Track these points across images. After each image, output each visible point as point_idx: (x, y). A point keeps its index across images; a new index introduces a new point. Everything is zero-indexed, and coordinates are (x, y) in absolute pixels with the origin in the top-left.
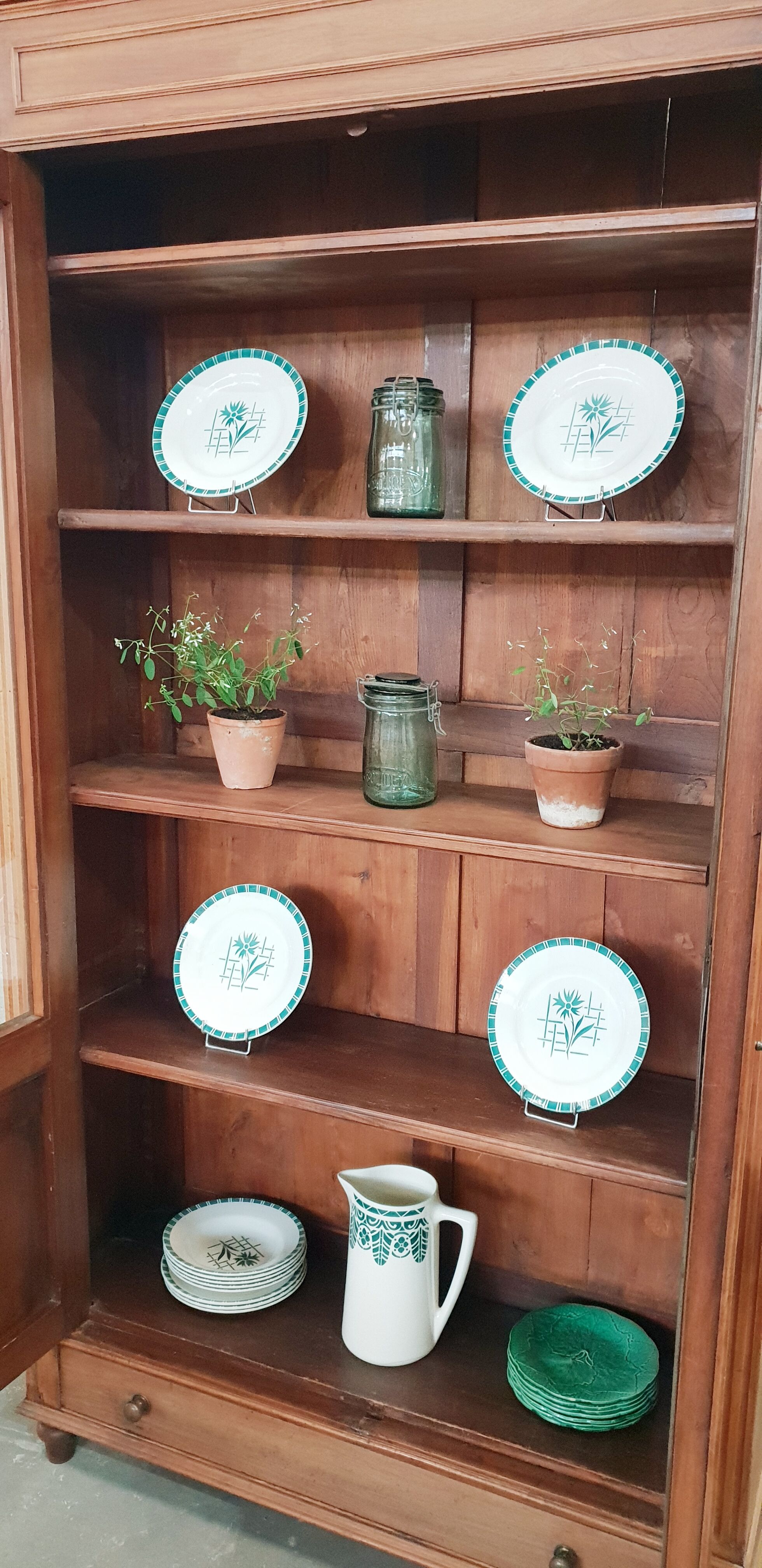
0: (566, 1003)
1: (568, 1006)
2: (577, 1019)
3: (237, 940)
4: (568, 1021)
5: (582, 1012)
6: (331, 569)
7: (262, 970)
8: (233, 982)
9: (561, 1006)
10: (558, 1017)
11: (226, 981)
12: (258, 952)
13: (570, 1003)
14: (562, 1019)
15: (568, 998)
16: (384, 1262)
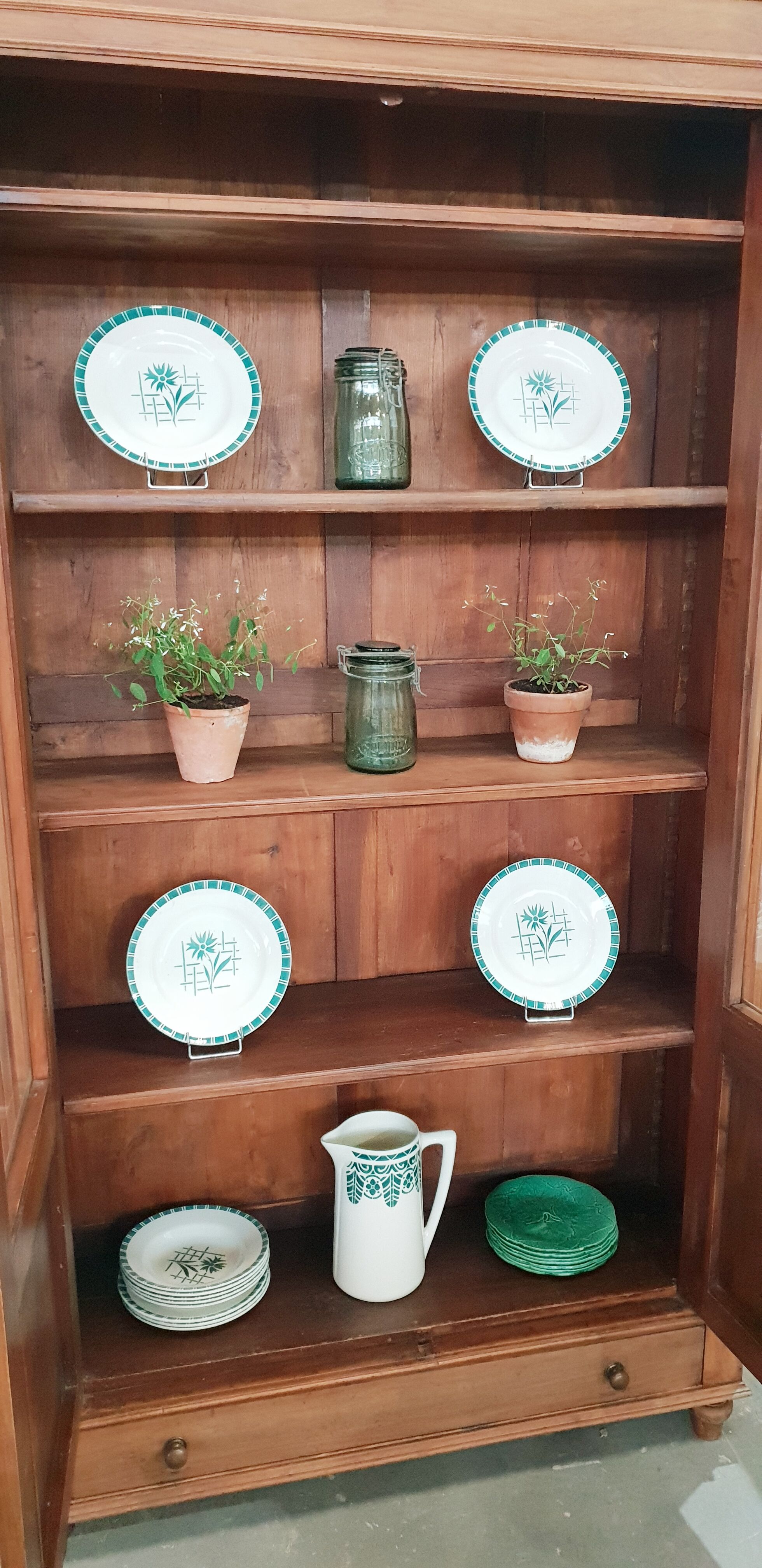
0: (533, 917)
1: (536, 919)
2: (546, 928)
3: (190, 942)
4: (539, 932)
5: (550, 920)
6: (221, 540)
7: (229, 965)
8: (198, 986)
9: (529, 921)
10: (530, 931)
11: (190, 987)
12: (217, 948)
13: (537, 916)
14: (533, 931)
15: (533, 912)
16: (395, 1202)
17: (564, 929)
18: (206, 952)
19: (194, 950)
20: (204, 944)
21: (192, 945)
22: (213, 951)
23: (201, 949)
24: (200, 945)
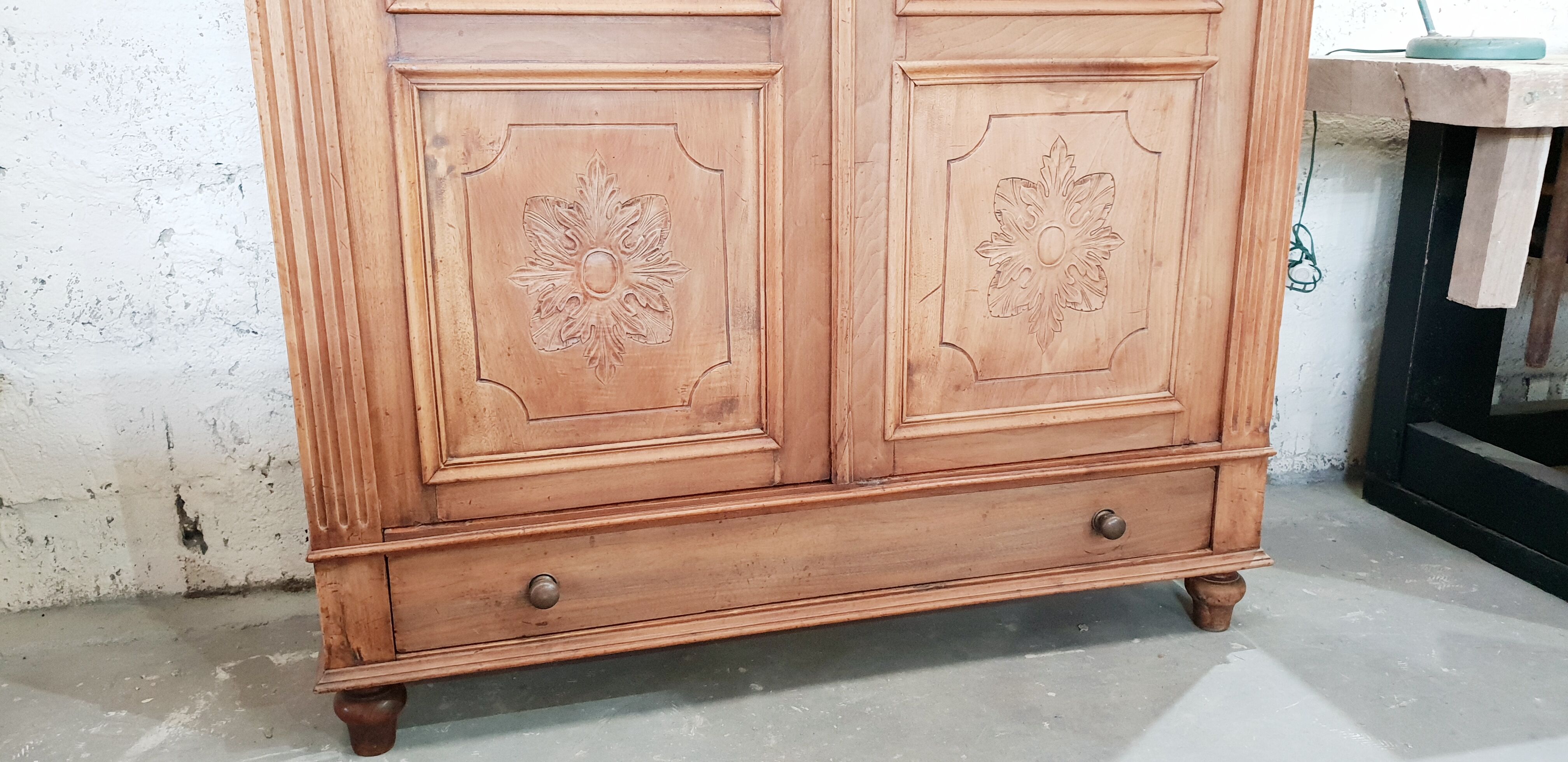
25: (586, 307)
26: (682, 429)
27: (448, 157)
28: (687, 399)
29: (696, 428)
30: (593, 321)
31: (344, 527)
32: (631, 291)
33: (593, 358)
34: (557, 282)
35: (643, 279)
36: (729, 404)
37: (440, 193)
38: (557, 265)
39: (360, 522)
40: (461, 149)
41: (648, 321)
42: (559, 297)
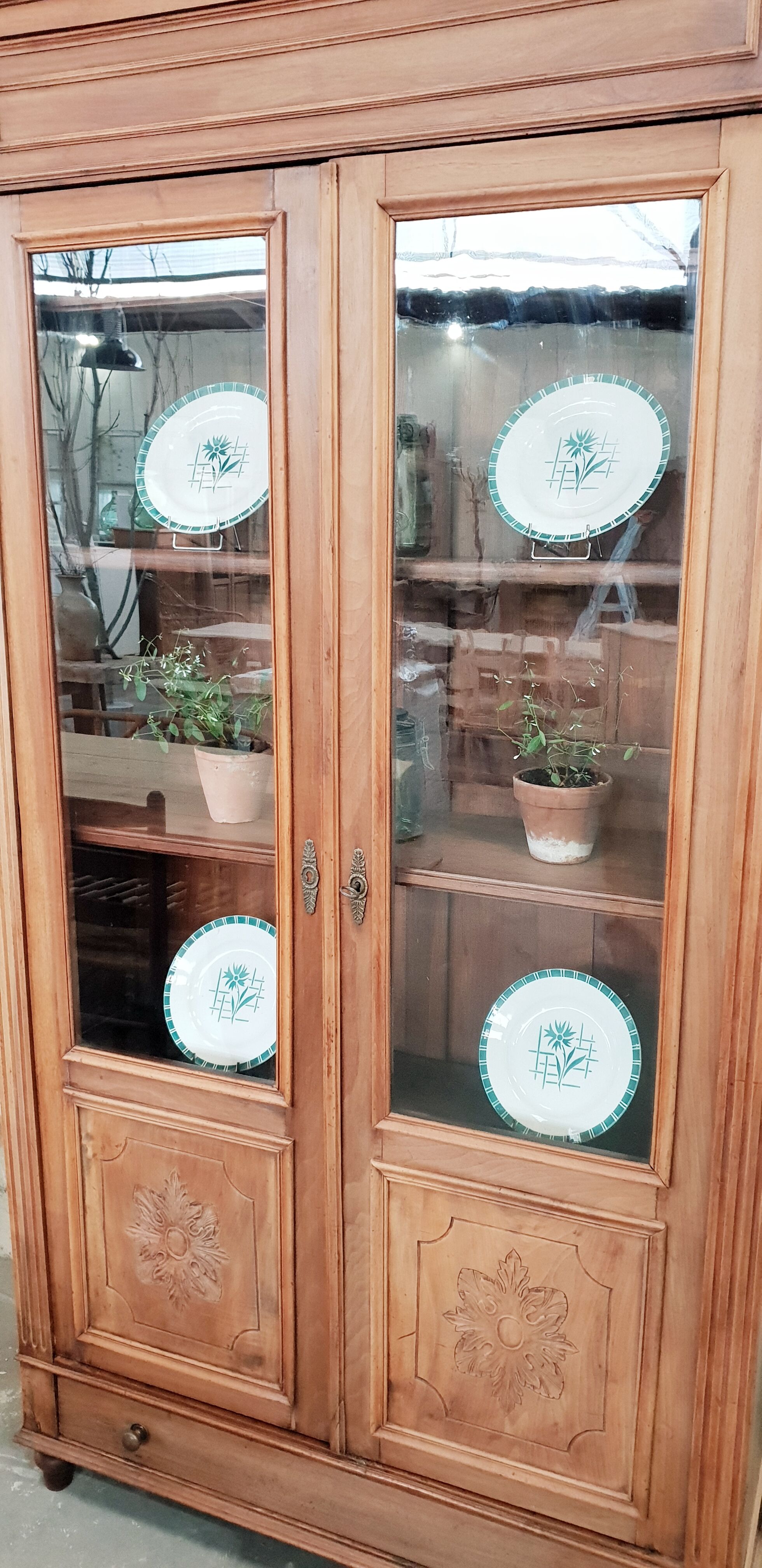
1: (560, 1037)
2: (568, 1051)
3: (227, 971)
4: (559, 1053)
5: (574, 1043)
7: (252, 1002)
8: (223, 1014)
9: (552, 1038)
10: (549, 1049)
11: (217, 1012)
12: (247, 983)
13: (562, 1034)
14: (553, 1050)
15: (559, 1029)
17: (587, 1057)
18: (237, 983)
19: (228, 979)
20: (238, 976)
21: (228, 975)
22: (242, 984)
23: (234, 980)
24: (235, 975)
25: (168, 1262)
26: (226, 1364)
27: (94, 1147)
28: (231, 1345)
29: (236, 1367)
30: (172, 1272)
31: (34, 1346)
32: (195, 1261)
33: (172, 1297)
34: (152, 1241)
35: (203, 1255)
36: (258, 1360)
37: (89, 1168)
38: (151, 1230)
39: (42, 1347)
40: (100, 1144)
41: (206, 1282)
42: (153, 1250)
